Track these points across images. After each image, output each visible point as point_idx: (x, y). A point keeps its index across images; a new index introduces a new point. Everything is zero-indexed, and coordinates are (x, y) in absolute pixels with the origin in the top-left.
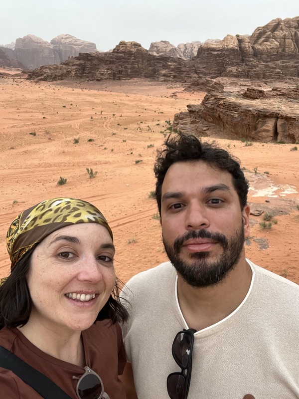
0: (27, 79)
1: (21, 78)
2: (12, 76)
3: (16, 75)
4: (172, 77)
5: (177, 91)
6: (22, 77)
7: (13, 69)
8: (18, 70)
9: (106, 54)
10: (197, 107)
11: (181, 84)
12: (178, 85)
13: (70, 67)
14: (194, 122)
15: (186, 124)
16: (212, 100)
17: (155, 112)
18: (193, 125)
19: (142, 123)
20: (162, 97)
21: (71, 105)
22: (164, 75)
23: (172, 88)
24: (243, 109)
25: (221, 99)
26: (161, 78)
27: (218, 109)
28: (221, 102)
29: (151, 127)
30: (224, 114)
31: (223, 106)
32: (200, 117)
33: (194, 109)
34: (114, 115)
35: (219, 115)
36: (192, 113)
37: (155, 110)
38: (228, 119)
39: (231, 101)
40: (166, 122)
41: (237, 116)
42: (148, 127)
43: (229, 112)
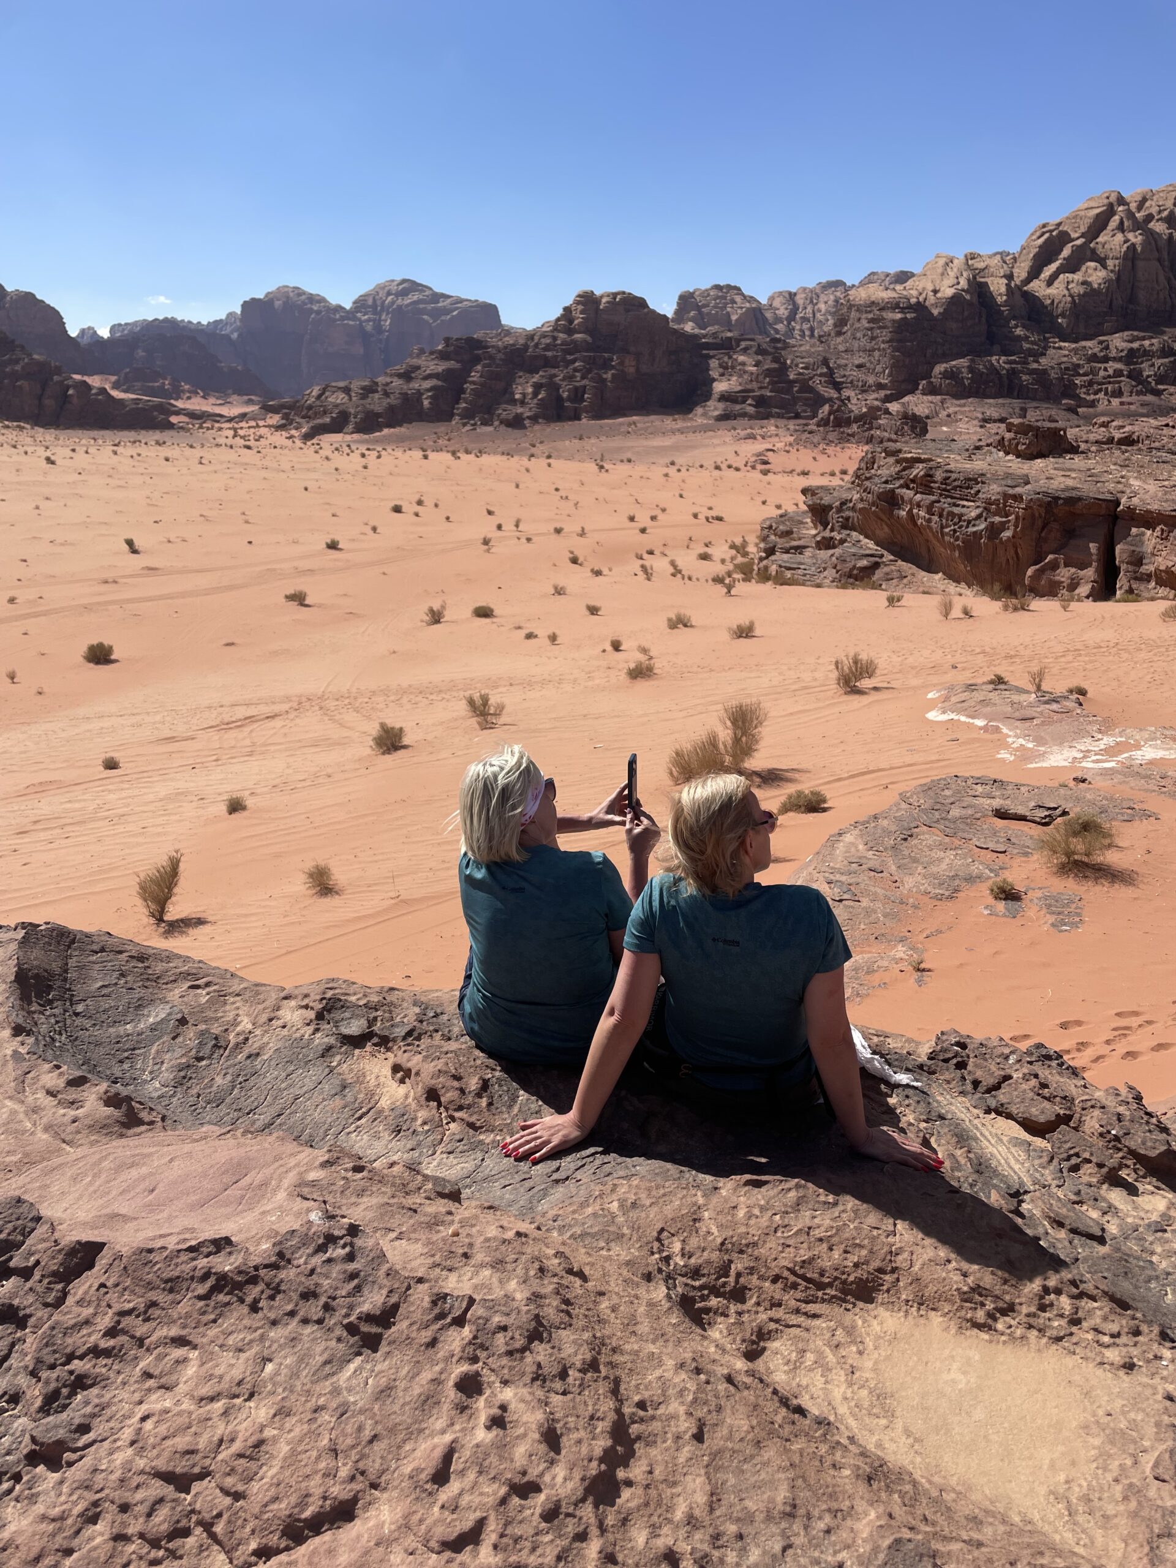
0: (279, 428)
1: (258, 426)
2: (231, 420)
3: (243, 416)
4: (749, 401)
5: (770, 446)
6: (261, 423)
7: (235, 397)
8: (250, 402)
9: (531, 336)
10: (835, 494)
11: (781, 422)
12: (771, 426)
13: (415, 385)
14: (826, 544)
15: (800, 549)
16: (887, 468)
17: (695, 516)
18: (824, 554)
19: (651, 553)
20: (718, 468)
21: (420, 503)
22: (724, 397)
23: (752, 437)
24: (993, 490)
25: (919, 460)
26: (715, 407)
27: (908, 494)
28: (918, 470)
29: (680, 564)
30: (930, 510)
31: (925, 484)
32: (846, 525)
33: (827, 500)
34: (558, 531)
35: (911, 517)
36: (820, 513)
37: (696, 510)
38: (942, 527)
39: (952, 466)
40: (733, 546)
41: (973, 514)
42: (673, 563)
43: (945, 504)
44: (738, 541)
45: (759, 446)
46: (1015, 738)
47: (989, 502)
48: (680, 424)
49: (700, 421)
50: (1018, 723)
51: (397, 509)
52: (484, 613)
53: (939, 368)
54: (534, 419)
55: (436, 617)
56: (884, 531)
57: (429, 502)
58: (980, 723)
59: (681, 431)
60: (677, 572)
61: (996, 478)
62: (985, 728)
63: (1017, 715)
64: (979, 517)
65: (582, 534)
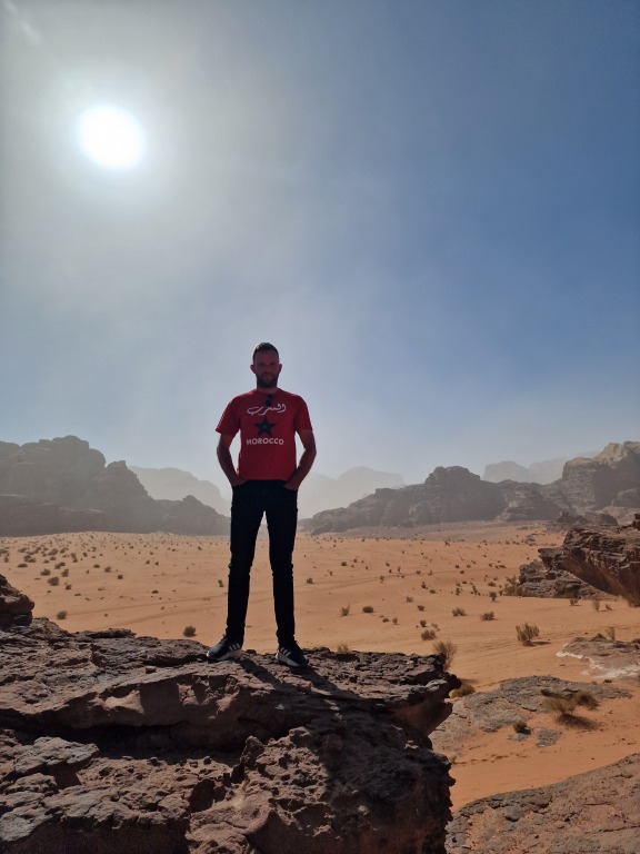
4: (523, 512)
5: (534, 532)
10: (553, 552)
12: (535, 523)
13: (363, 509)
14: (551, 577)
15: (539, 580)
16: (577, 538)
17: (490, 565)
18: (550, 582)
19: (465, 583)
20: (508, 543)
21: (355, 561)
22: (511, 510)
23: (526, 528)
24: (630, 547)
25: (591, 534)
26: (506, 515)
27: (586, 550)
28: (590, 538)
29: (477, 588)
30: (599, 557)
31: (594, 544)
32: (560, 567)
33: (550, 555)
34: (418, 573)
35: (591, 562)
36: (547, 560)
37: (490, 562)
38: (607, 567)
39: (608, 536)
40: (508, 580)
41: (622, 559)
42: (474, 588)
43: (606, 554)
44: (511, 577)
45: (529, 532)
46: (594, 664)
47: (628, 553)
48: (489, 523)
49: (499, 522)
50: (600, 658)
51: (344, 564)
52: (368, 610)
53: (620, 494)
54: (418, 523)
55: (345, 613)
56: (579, 570)
57: (359, 560)
58: (580, 657)
59: (489, 526)
60: (475, 592)
61: (631, 541)
62: (581, 660)
63: (600, 653)
64: (625, 561)
65: (431, 574)
